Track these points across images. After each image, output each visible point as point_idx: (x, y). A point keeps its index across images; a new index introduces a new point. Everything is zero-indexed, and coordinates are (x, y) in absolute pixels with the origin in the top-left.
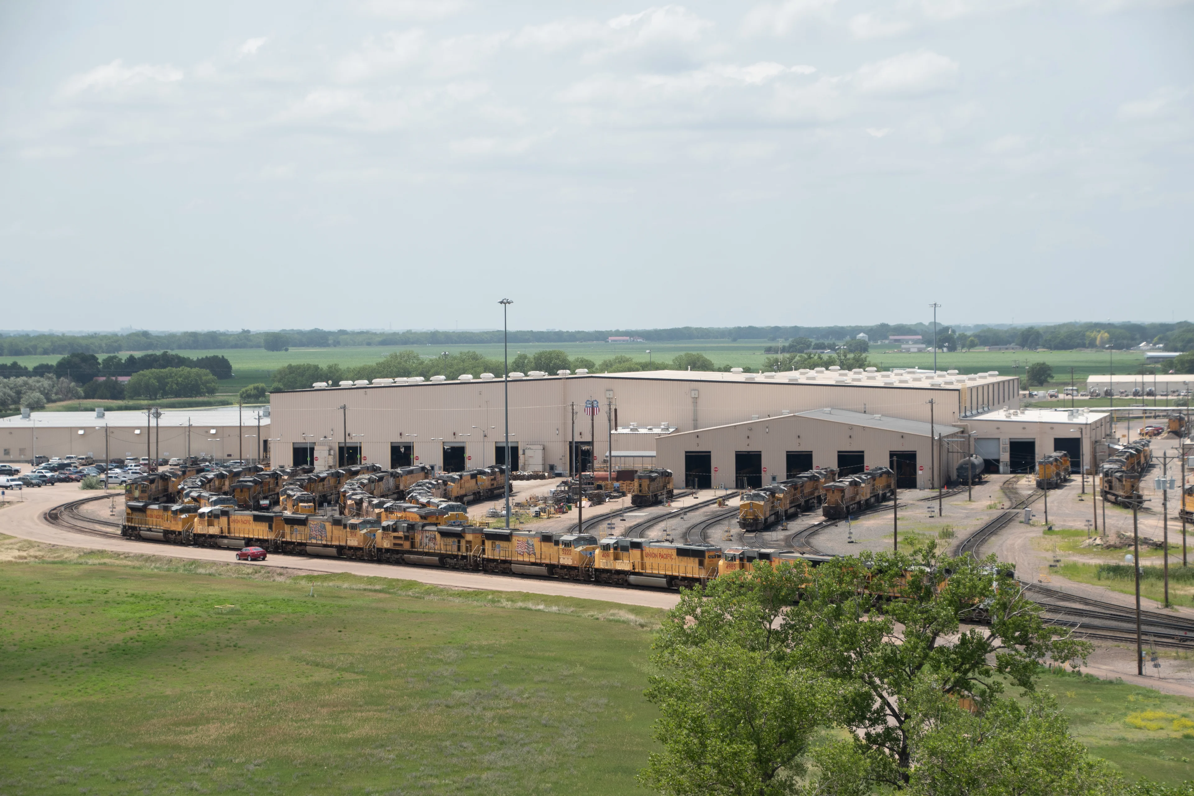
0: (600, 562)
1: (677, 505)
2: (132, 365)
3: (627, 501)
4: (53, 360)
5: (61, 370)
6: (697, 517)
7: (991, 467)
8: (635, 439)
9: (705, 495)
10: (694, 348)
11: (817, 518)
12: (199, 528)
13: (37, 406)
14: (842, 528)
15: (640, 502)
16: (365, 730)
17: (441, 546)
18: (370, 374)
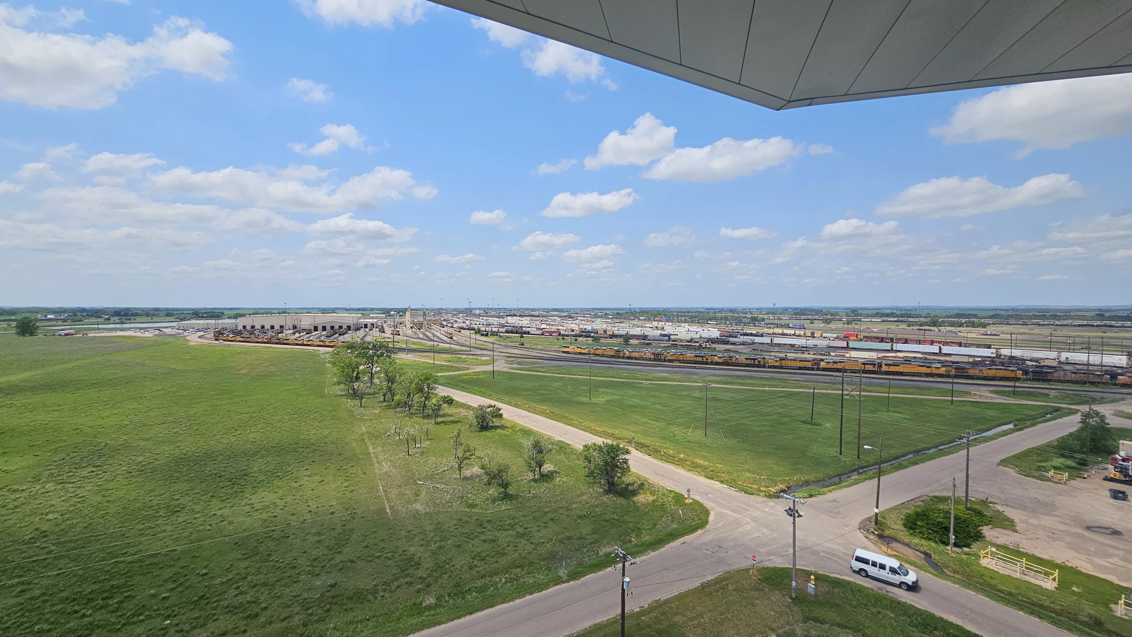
0: (305, 343)
1: (313, 334)
2: (206, 313)
3: (305, 333)
4: (191, 312)
5: (193, 314)
6: (317, 336)
7: (362, 327)
8: (304, 324)
9: (317, 332)
10: (309, 311)
11: (337, 335)
12: (229, 339)
13: (188, 320)
14: (342, 336)
15: (307, 334)
16: (272, 370)
17: (276, 341)
18: (250, 315)
